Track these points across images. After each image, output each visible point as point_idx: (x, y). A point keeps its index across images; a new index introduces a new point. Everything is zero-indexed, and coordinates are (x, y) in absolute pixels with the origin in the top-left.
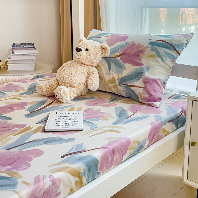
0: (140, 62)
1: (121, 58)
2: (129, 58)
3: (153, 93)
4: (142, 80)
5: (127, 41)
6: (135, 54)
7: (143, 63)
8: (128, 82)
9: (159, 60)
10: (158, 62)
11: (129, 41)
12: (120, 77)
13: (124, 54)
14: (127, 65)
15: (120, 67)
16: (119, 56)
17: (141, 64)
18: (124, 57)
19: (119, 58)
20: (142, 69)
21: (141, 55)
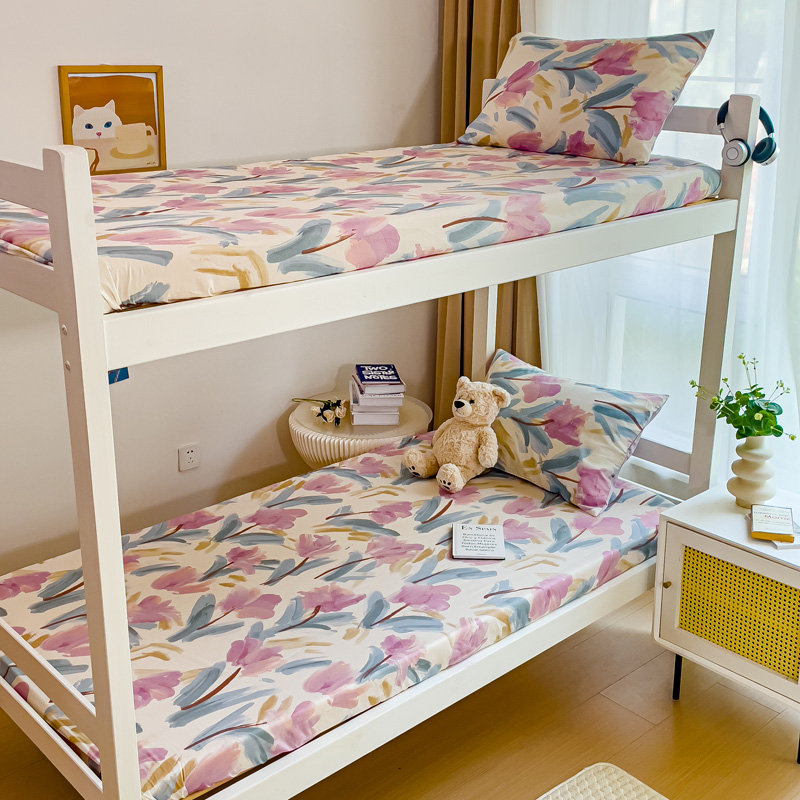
0: (575, 438)
1: (546, 428)
2: (560, 430)
3: (593, 492)
4: (578, 470)
5: (558, 397)
6: (569, 424)
7: (581, 441)
8: (557, 470)
9: (608, 438)
10: (606, 442)
11: (560, 397)
12: (544, 459)
13: (552, 421)
14: (555, 441)
15: (545, 444)
16: (543, 423)
17: (576, 443)
18: (551, 426)
19: (543, 427)
20: (578, 451)
21: (580, 427)
